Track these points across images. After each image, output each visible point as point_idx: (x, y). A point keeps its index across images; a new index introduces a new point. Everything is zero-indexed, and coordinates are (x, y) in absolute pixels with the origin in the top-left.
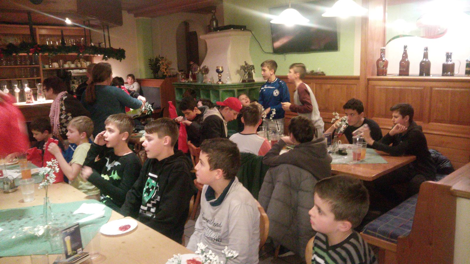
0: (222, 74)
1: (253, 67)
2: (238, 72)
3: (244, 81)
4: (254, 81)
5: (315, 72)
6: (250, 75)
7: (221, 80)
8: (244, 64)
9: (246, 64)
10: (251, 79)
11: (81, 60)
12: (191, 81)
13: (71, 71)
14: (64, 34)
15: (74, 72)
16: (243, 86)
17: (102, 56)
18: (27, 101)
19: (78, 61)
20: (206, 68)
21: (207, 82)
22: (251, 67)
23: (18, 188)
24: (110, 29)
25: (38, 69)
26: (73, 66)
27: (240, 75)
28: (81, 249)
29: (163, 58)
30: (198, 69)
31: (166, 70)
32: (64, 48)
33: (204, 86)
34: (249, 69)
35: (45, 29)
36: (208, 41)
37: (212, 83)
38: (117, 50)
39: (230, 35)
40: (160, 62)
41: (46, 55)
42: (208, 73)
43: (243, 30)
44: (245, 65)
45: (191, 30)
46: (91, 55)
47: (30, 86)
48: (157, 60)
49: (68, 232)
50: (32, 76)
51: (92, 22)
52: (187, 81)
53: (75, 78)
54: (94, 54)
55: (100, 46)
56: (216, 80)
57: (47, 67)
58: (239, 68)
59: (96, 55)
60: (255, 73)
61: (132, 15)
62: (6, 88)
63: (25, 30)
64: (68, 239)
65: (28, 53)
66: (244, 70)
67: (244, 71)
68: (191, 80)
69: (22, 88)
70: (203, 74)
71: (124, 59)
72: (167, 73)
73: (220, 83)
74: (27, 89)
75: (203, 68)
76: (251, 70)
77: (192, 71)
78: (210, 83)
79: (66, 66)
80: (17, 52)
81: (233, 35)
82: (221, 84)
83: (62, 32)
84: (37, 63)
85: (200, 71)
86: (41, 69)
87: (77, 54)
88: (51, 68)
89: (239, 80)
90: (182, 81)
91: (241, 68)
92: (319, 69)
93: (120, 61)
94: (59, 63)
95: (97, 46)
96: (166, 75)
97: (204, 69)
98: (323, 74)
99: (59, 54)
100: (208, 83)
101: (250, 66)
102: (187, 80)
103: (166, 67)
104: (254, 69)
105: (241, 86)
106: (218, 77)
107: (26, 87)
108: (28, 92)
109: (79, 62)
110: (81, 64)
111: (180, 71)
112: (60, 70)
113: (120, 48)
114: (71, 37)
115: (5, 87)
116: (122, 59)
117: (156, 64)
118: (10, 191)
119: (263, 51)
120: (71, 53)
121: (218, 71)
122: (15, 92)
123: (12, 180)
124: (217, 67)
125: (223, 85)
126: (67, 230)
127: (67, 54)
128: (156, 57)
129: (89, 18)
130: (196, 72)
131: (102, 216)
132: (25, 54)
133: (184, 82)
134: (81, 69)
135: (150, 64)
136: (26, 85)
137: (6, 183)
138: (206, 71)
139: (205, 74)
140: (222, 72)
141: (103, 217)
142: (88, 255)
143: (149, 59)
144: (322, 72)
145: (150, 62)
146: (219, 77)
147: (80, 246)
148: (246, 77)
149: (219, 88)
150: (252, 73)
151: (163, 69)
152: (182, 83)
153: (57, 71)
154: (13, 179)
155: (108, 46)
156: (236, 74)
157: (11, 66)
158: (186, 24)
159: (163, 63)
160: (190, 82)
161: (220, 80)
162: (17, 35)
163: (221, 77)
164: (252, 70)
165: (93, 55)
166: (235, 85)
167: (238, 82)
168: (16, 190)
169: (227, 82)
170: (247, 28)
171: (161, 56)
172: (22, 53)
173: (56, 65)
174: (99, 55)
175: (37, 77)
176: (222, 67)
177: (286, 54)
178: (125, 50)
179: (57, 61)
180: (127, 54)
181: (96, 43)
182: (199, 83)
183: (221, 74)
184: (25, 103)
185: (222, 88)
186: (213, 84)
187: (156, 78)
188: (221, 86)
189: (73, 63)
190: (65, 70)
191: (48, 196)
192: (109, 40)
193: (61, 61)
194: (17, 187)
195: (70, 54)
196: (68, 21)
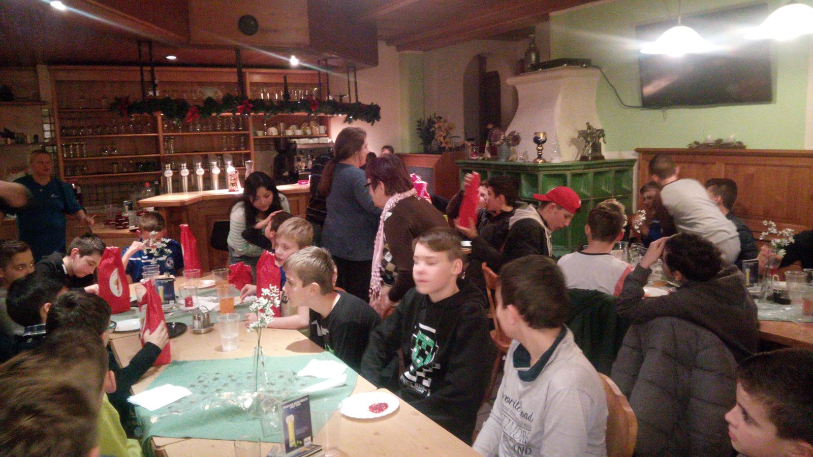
0: (543, 145)
1: (601, 133)
2: (573, 141)
3: (584, 158)
4: (602, 158)
5: (725, 141)
6: (596, 148)
7: (542, 156)
8: (585, 128)
9: (589, 127)
10: (598, 154)
11: (312, 123)
12: (488, 158)
13: (296, 140)
14: (289, 81)
15: (301, 143)
16: (583, 167)
17: (345, 116)
18: (230, 187)
19: (307, 124)
20: (516, 134)
21: (517, 159)
22: (599, 132)
23: (215, 326)
24: (358, 73)
25: (247, 137)
26: (299, 132)
27: (578, 147)
28: (309, 438)
29: (441, 118)
30: (501, 137)
31: (444, 139)
32: (287, 104)
33: (512, 166)
34: (594, 137)
35: (258, 73)
36: (520, 89)
37: (525, 162)
38: (368, 106)
39: (561, 77)
40: (436, 126)
41: (260, 116)
42: (518, 143)
43: (586, 67)
44: (588, 129)
45: (489, 69)
46: (329, 115)
47: (234, 165)
48: (431, 122)
49: (291, 408)
50: (238, 149)
51: (330, 62)
52: (481, 158)
53: (301, 151)
54: (333, 113)
55: (341, 100)
56: (532, 156)
57: (260, 133)
58: (576, 135)
59: (335, 115)
60: (605, 143)
61: (393, 48)
62: (200, 167)
63: (231, 76)
64: (290, 419)
65: (234, 112)
66: (585, 138)
67: (584, 141)
68: (489, 156)
69: (223, 166)
70: (509, 145)
71: (378, 120)
72: (446, 143)
73: (540, 161)
74: (231, 169)
75: (509, 135)
76: (597, 138)
77: (490, 141)
78: (523, 161)
79: (289, 133)
80: (219, 111)
81: (567, 76)
82: (542, 162)
83: (285, 78)
84: (246, 128)
85: (505, 140)
86: (252, 137)
87: (306, 114)
88: (267, 135)
89: (575, 157)
90: (473, 158)
91: (580, 135)
92: (732, 137)
93: (372, 125)
94: (278, 127)
95: (338, 100)
96: (445, 147)
97: (512, 137)
98: (740, 146)
99: (280, 114)
100: (519, 161)
101: (598, 130)
102: (482, 156)
103: (445, 134)
104: (603, 136)
105: (580, 167)
106: (536, 151)
107: (229, 165)
108: (232, 174)
109: (309, 126)
110: (311, 129)
111: (469, 140)
112: (279, 138)
113: (372, 104)
114: (297, 86)
115: (198, 166)
116: (375, 121)
117: (428, 129)
118: (203, 331)
119: (622, 102)
120: (299, 111)
121: (537, 140)
122: (212, 174)
123: (206, 314)
124: (536, 133)
125: (546, 164)
126: (291, 405)
127: (292, 114)
128: (429, 118)
129: (327, 55)
130: (498, 143)
131: (342, 384)
132: (230, 114)
133: (477, 159)
134: (311, 137)
135: (419, 129)
136: (229, 163)
137: (197, 318)
138: (516, 139)
139: (514, 146)
140: (544, 142)
141: (345, 385)
142: (321, 450)
143: (418, 122)
144: (739, 143)
145: (418, 125)
146: (538, 150)
147: (309, 433)
148: (588, 150)
149: (539, 171)
150: (600, 143)
151: (439, 137)
152: (473, 162)
153: (276, 140)
154: (207, 311)
155: (353, 101)
156: (570, 146)
157: (207, 133)
158: (481, 60)
159: (440, 127)
160: (486, 159)
161: (540, 157)
162: (219, 84)
163: (542, 150)
164: (600, 138)
165: (331, 116)
166: (569, 166)
167: (574, 160)
168: (210, 331)
169: (552, 159)
170: (592, 64)
171: (437, 116)
172: (224, 112)
173: (273, 131)
174: (340, 115)
175: (246, 149)
176: (544, 134)
177: (668, 109)
178: (379, 106)
179: (275, 125)
180: (382, 113)
181: (336, 96)
182: (502, 161)
183: (541, 146)
184: (227, 190)
185: (544, 171)
186: (527, 164)
187: (427, 151)
188: (541, 167)
189: (299, 128)
190: (287, 139)
191: (260, 345)
192: (356, 91)
193: (281, 124)
194: (213, 324)
195: (296, 114)
196: (294, 61)
